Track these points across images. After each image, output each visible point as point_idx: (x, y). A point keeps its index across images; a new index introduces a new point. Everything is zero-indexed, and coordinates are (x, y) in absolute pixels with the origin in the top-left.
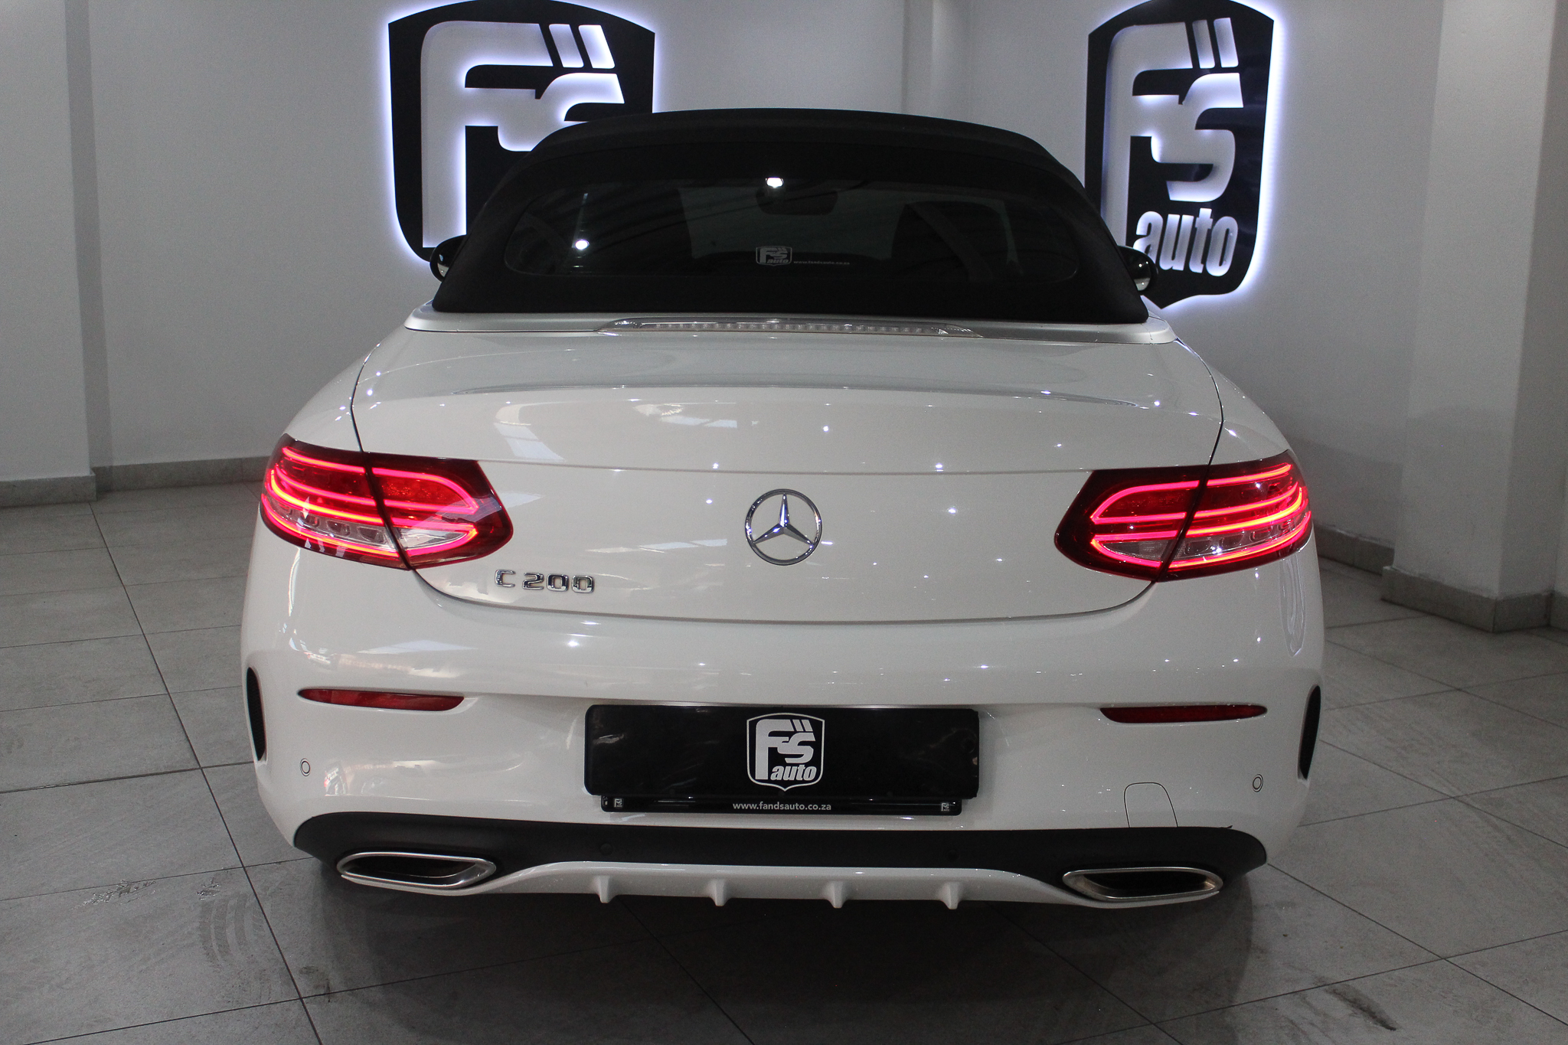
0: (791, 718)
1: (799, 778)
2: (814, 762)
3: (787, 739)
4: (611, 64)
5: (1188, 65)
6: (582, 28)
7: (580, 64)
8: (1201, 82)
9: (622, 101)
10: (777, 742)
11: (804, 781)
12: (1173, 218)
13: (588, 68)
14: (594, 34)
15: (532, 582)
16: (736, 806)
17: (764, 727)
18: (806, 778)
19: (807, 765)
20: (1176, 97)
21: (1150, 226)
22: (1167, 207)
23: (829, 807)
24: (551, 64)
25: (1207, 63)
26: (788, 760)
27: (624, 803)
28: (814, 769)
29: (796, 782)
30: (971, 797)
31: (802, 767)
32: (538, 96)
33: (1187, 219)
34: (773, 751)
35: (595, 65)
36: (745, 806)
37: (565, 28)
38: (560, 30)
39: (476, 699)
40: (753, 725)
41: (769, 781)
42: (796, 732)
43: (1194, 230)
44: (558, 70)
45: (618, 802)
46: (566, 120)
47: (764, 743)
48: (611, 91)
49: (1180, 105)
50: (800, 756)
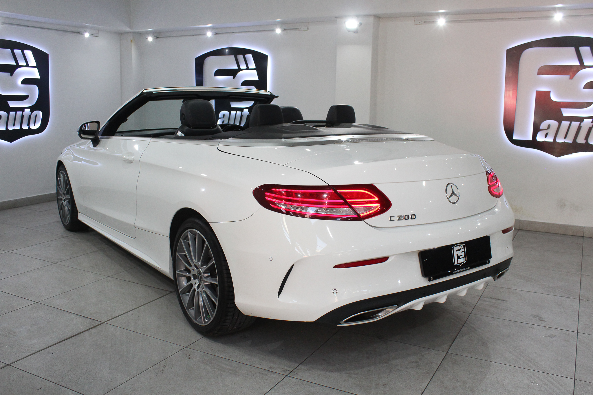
0: (459, 245)
1: (463, 262)
2: (465, 257)
3: (459, 251)
4: (35, 65)
5: (236, 68)
6: (25, 51)
7: (25, 64)
8: (240, 73)
9: (39, 78)
10: (458, 253)
11: (464, 262)
12: (233, 113)
13: (27, 66)
14: (29, 54)
15: (399, 219)
16: (453, 272)
17: (456, 249)
18: (464, 261)
19: (464, 257)
20: (232, 77)
21: (224, 115)
22: (230, 109)
23: (469, 268)
24: (15, 64)
25: (243, 66)
26: (460, 257)
27: (433, 278)
28: (465, 258)
29: (462, 263)
30: (490, 258)
31: (463, 258)
32: (11, 75)
33: (239, 113)
34: (457, 255)
35: (30, 65)
36: (455, 272)
37: (20, 51)
38: (18, 52)
39: (393, 257)
40: (453, 249)
41: (458, 264)
42: (461, 249)
43: (242, 116)
44: (18, 66)
45: (432, 278)
46: (21, 84)
47: (456, 253)
48: (36, 74)
49: (234, 79)
50: (462, 255)
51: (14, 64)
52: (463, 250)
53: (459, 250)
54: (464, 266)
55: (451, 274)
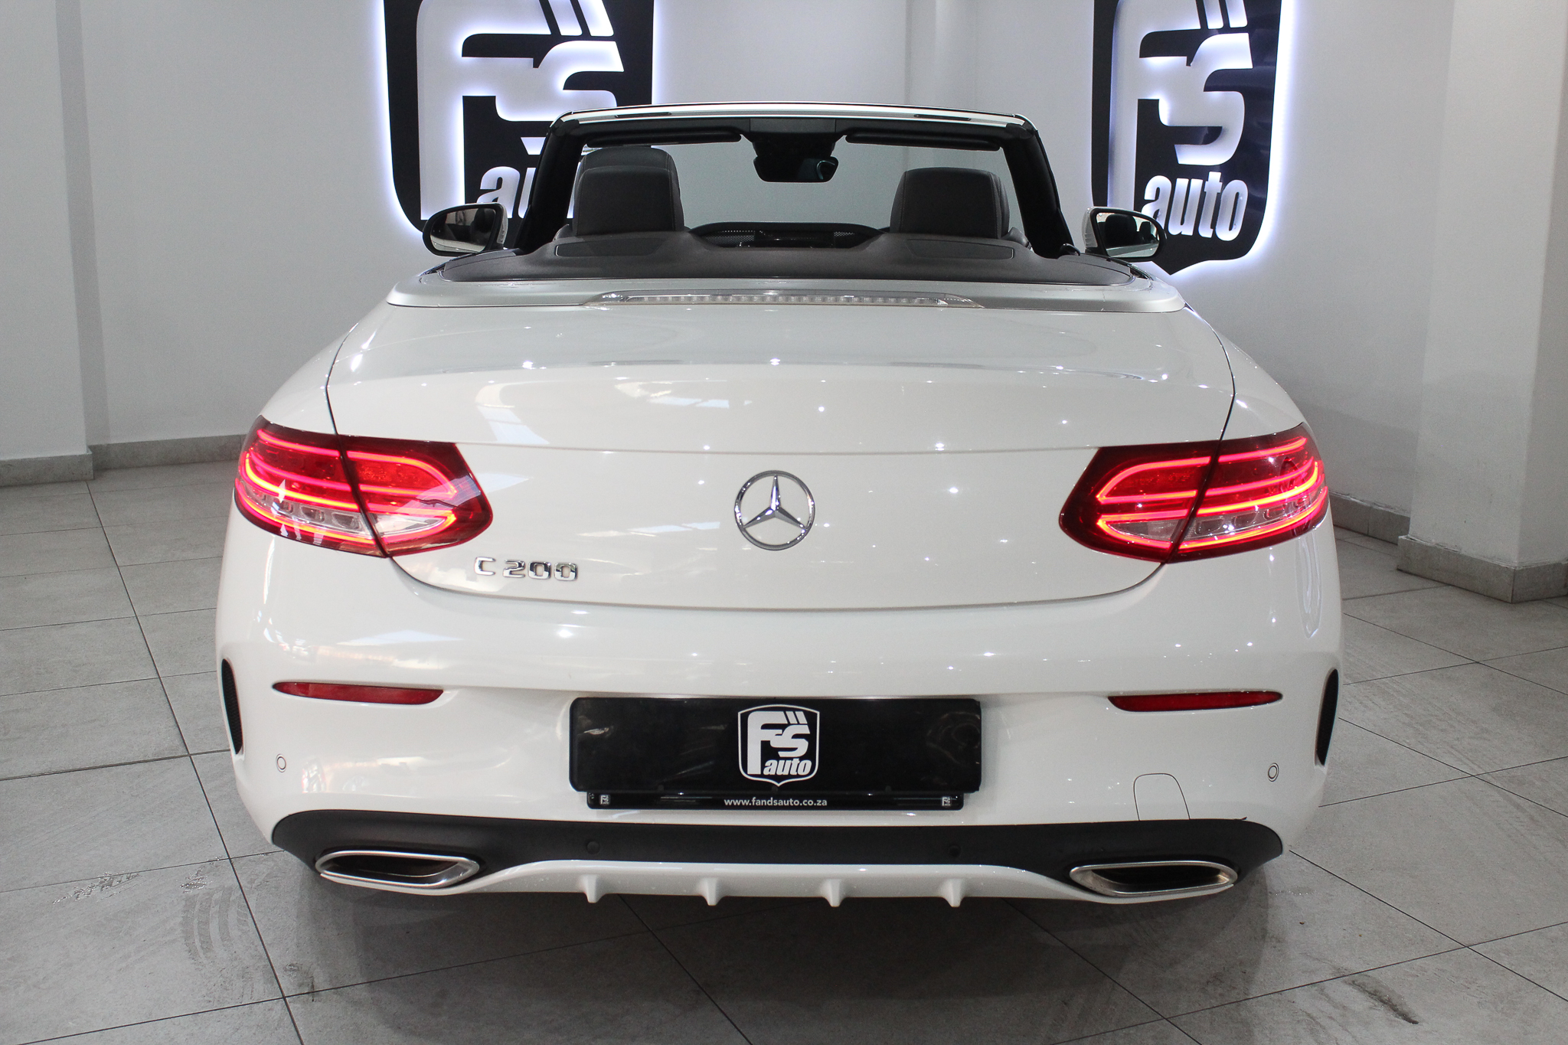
0: (784, 710)
1: (793, 772)
2: (809, 755)
3: (780, 731)
4: (610, 32)
5: (1196, 25)
7: (578, 32)
8: (1208, 44)
9: (620, 69)
10: (770, 735)
11: (798, 776)
12: (1182, 183)
13: (586, 35)
16: (728, 802)
17: (756, 719)
18: (801, 773)
19: (801, 758)
20: (1184, 59)
21: (1158, 190)
22: (1175, 171)
23: (825, 803)
25: (1215, 22)
26: (782, 754)
27: (611, 799)
28: (809, 763)
29: (790, 776)
30: (973, 791)
31: (796, 761)
32: (536, 65)
33: (1197, 183)
34: (765, 745)
35: (593, 33)
36: (737, 802)
39: (456, 692)
40: (745, 716)
41: (762, 775)
42: (789, 724)
43: (1203, 194)
44: (556, 37)
45: (604, 799)
46: (564, 89)
47: (756, 736)
48: (609, 59)
49: (1188, 67)
50: (794, 749)
51: (547, 32)
52: (806, 730)
53: (783, 727)
54: (795, 792)
55: (717, 804)
